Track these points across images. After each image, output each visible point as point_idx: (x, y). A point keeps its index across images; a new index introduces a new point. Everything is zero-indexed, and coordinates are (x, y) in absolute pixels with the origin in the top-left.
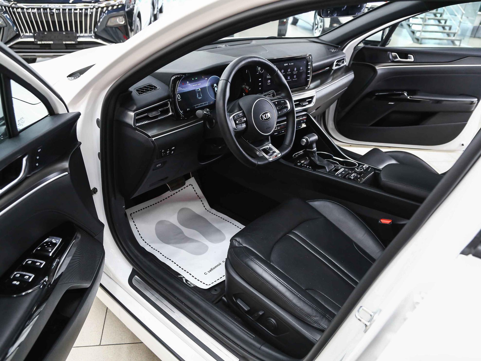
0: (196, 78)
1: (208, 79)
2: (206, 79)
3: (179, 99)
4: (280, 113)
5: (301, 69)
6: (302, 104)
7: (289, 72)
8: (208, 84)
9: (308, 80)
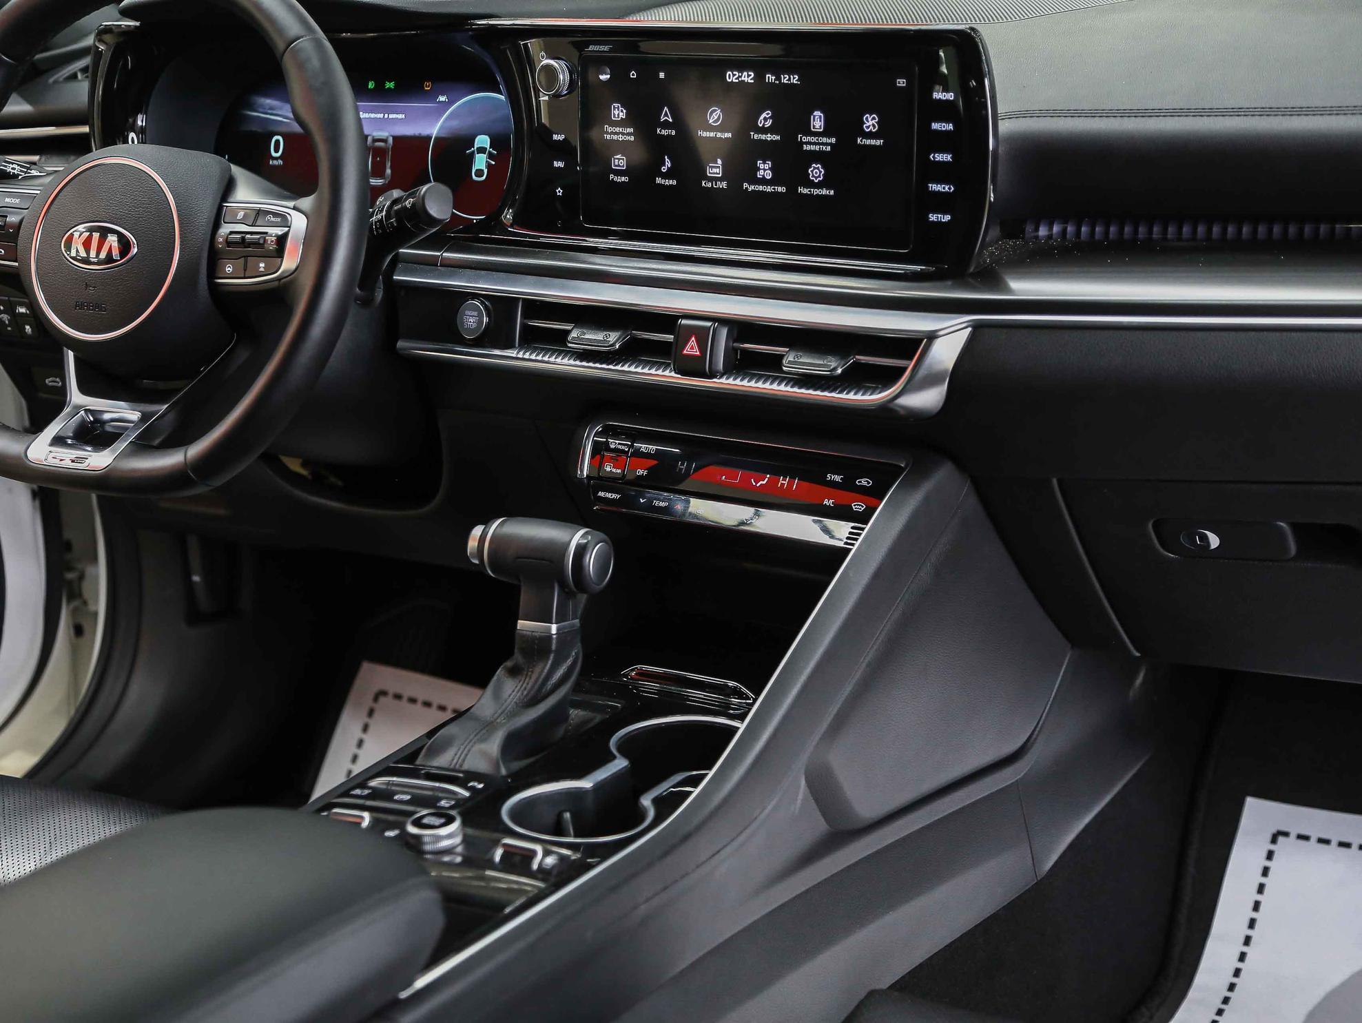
0: (390, 85)
1: (451, 102)
2: (442, 98)
3: (276, 159)
4: (229, 269)
5: (868, 124)
6: (790, 362)
7: (764, 130)
8: (441, 127)
9: (933, 217)
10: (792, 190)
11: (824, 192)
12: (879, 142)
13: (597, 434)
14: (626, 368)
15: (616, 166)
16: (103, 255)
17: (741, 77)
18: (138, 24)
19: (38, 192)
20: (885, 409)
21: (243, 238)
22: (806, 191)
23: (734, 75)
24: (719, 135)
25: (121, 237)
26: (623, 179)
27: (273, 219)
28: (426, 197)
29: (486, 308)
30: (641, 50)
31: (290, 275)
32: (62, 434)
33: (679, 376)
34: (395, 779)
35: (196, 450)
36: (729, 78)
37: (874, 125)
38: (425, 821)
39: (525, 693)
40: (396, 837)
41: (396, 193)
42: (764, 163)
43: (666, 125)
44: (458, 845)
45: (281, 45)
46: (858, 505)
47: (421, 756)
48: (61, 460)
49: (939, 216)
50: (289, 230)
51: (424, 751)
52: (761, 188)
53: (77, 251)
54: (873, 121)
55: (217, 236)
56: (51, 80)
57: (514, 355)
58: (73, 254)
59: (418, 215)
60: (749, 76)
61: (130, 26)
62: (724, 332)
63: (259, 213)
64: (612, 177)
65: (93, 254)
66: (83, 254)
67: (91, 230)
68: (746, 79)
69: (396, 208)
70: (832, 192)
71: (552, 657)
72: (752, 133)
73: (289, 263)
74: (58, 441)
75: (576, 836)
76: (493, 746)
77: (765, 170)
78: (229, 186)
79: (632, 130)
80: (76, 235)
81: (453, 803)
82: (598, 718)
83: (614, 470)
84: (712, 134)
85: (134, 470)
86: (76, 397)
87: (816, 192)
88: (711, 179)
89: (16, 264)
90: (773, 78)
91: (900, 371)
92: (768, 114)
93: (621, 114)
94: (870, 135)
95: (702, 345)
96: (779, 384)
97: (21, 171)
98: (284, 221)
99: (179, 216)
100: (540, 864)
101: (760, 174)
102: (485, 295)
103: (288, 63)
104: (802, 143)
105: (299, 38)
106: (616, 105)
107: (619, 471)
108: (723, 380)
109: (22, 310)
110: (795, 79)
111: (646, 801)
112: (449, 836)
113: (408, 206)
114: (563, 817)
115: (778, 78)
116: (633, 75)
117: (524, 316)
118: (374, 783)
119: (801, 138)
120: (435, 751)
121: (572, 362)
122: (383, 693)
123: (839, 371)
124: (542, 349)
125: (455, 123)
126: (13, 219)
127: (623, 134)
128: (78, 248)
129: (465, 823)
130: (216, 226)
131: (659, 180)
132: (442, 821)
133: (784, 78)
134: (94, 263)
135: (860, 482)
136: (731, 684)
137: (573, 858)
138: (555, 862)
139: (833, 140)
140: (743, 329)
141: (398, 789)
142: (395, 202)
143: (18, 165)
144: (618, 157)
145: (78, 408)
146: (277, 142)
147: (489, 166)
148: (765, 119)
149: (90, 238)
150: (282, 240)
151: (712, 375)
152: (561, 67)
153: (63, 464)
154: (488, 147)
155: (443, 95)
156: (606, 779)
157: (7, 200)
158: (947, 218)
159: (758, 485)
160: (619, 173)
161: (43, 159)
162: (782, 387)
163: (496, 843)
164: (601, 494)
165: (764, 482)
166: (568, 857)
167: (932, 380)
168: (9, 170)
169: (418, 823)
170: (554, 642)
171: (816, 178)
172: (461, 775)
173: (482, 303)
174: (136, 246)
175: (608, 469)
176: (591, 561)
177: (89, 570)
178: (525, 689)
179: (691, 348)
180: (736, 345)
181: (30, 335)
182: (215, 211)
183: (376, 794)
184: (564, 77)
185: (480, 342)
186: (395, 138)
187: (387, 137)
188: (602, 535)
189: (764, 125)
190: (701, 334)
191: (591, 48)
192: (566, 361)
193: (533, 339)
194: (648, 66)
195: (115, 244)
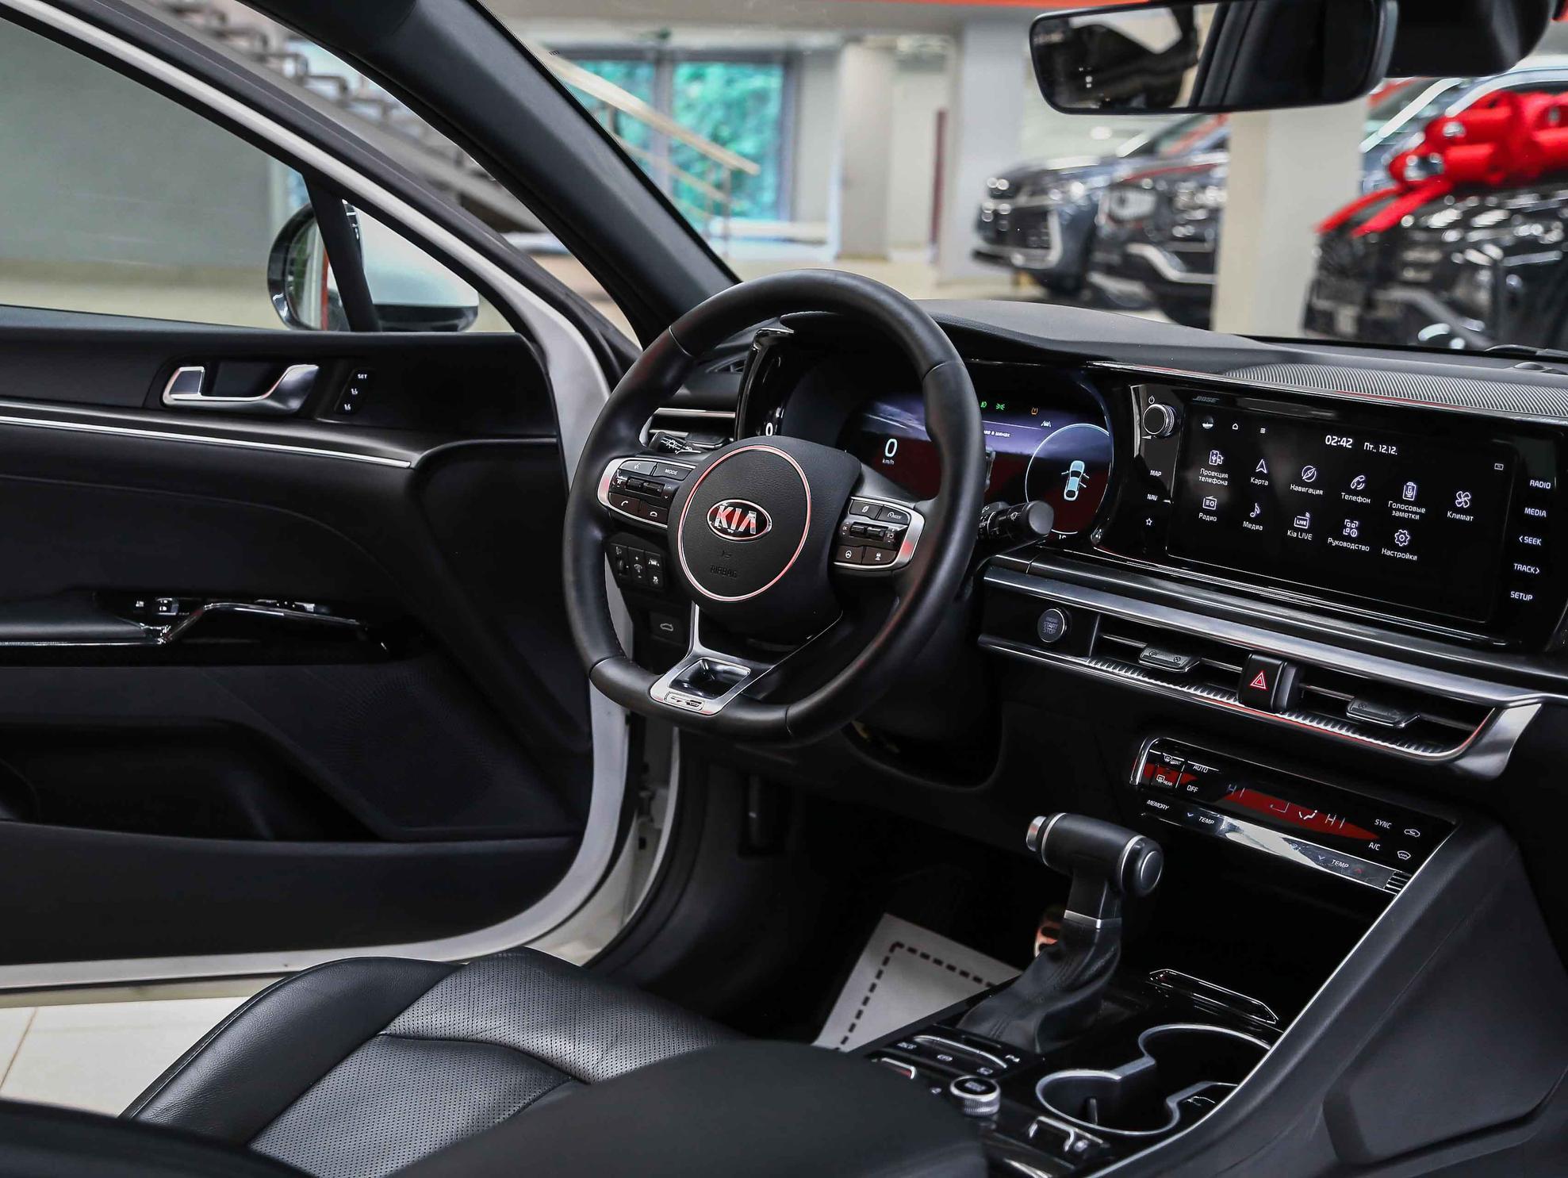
0: (1000, 407)
1: (1054, 428)
2: (1046, 424)
3: (889, 458)
4: (848, 555)
5: (1460, 500)
6: (1354, 709)
7: (1356, 493)
8: (1040, 451)
9: (1515, 595)
10: (1375, 551)
11: (1408, 556)
12: (1469, 518)
13: (1154, 747)
14: (1192, 691)
15: (1207, 506)
16: (742, 529)
17: (1340, 442)
18: (792, 332)
19: (694, 467)
20: (1445, 767)
21: (866, 529)
22: (1389, 553)
23: (1333, 439)
24: (1311, 491)
25: (760, 515)
26: (1212, 518)
27: (894, 516)
28: (1031, 515)
29: (1066, 617)
30: (1239, 404)
31: (903, 567)
32: (680, 678)
33: (1243, 706)
34: (938, 1039)
35: (796, 710)
36: (1328, 441)
37: (1465, 502)
38: (968, 1085)
39: (1064, 978)
40: (939, 1094)
41: (1001, 506)
42: (1352, 522)
43: (1260, 475)
44: (994, 1114)
45: (924, 367)
46: (1403, 853)
47: (962, 1022)
48: (678, 701)
49: (1521, 594)
50: (907, 528)
51: (964, 1018)
52: (1345, 544)
53: (720, 522)
54: (1466, 499)
55: (842, 525)
56: (708, 371)
57: (1087, 664)
58: (717, 524)
59: (1021, 528)
60: (1348, 441)
61: (784, 333)
62: (1292, 673)
63: (882, 508)
64: (1201, 515)
65: (733, 527)
66: (725, 525)
67: (735, 506)
68: (1344, 444)
69: (1000, 519)
70: (1415, 558)
71: (1093, 950)
72: (1343, 494)
73: (903, 557)
74: (677, 684)
75: (1099, 1125)
76: (1032, 1024)
77: (1351, 529)
78: (857, 484)
79: (1227, 476)
80: (722, 508)
81: (991, 1071)
82: (1127, 1013)
83: (1166, 782)
84: (1304, 490)
85: (740, 720)
86: (697, 647)
87: (1399, 555)
88: (1297, 530)
89: (666, 526)
90: (1372, 446)
91: (1466, 734)
92: (1362, 478)
93: (1218, 460)
94: (1461, 511)
95: (1269, 681)
96: (1340, 729)
97: (678, 446)
98: (905, 519)
99: (812, 503)
100: (1072, 1146)
101: (1346, 532)
102: (1067, 605)
103: (929, 382)
104: (1392, 509)
105: (941, 363)
106: (1215, 452)
107: (1171, 784)
108: (1286, 716)
109: (654, 563)
110: (1393, 451)
111: (1172, 1103)
112: (988, 1102)
113: (1013, 519)
114: (1089, 1102)
115: (1377, 447)
116: (1235, 427)
117: (1102, 629)
118: (920, 1039)
119: (1391, 504)
120: (976, 1020)
121: (1140, 678)
122: (899, 945)
123: (1403, 725)
124: (1114, 662)
125: (1054, 447)
126: (669, 487)
127: (1218, 478)
128: (721, 520)
129: (1003, 1095)
130: (843, 516)
131: (1246, 524)
132: (983, 1088)
133: (1383, 448)
134: (730, 534)
135: (1409, 832)
136: (1255, 1001)
137: (1102, 1146)
138: (1085, 1146)
139: (1423, 511)
140: (1309, 671)
141: (941, 1049)
142: (1000, 513)
143: (676, 441)
144: (1209, 498)
145: (697, 657)
146: (892, 444)
147: (1081, 489)
148: (1359, 483)
149: (733, 512)
150: (900, 536)
151: (1275, 710)
152: (1167, 410)
153: (680, 705)
154: (1082, 472)
155: (1047, 421)
156: (1133, 1074)
157: (667, 471)
158: (1530, 597)
159: (1305, 818)
160: (1208, 512)
161: (691, 436)
162: (1343, 732)
163: (1032, 1119)
164: (1150, 803)
165: (1311, 817)
166: (1098, 1144)
167: (1496, 747)
168: (668, 444)
169: (961, 1086)
170: (1097, 936)
171: (1401, 542)
172: (999, 1046)
173: (1063, 612)
174: (771, 524)
175: (1160, 781)
176: (1143, 865)
177: (661, 792)
178: (1064, 975)
179: (1259, 682)
180: (1302, 685)
181: (656, 585)
182: (843, 503)
183: (921, 1050)
184: (1169, 421)
185: (1053, 647)
186: (998, 454)
187: (991, 452)
188: (1155, 844)
189: (1356, 487)
190: (1270, 672)
191: (1198, 398)
192: (1135, 676)
193: (1107, 652)
194: (1250, 421)
195: (753, 521)
